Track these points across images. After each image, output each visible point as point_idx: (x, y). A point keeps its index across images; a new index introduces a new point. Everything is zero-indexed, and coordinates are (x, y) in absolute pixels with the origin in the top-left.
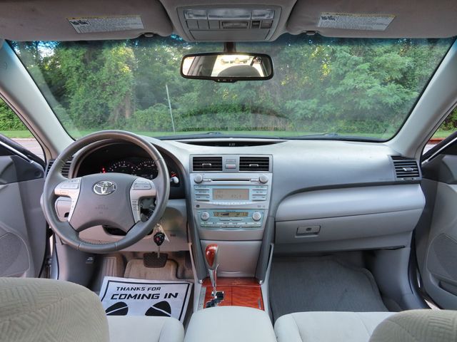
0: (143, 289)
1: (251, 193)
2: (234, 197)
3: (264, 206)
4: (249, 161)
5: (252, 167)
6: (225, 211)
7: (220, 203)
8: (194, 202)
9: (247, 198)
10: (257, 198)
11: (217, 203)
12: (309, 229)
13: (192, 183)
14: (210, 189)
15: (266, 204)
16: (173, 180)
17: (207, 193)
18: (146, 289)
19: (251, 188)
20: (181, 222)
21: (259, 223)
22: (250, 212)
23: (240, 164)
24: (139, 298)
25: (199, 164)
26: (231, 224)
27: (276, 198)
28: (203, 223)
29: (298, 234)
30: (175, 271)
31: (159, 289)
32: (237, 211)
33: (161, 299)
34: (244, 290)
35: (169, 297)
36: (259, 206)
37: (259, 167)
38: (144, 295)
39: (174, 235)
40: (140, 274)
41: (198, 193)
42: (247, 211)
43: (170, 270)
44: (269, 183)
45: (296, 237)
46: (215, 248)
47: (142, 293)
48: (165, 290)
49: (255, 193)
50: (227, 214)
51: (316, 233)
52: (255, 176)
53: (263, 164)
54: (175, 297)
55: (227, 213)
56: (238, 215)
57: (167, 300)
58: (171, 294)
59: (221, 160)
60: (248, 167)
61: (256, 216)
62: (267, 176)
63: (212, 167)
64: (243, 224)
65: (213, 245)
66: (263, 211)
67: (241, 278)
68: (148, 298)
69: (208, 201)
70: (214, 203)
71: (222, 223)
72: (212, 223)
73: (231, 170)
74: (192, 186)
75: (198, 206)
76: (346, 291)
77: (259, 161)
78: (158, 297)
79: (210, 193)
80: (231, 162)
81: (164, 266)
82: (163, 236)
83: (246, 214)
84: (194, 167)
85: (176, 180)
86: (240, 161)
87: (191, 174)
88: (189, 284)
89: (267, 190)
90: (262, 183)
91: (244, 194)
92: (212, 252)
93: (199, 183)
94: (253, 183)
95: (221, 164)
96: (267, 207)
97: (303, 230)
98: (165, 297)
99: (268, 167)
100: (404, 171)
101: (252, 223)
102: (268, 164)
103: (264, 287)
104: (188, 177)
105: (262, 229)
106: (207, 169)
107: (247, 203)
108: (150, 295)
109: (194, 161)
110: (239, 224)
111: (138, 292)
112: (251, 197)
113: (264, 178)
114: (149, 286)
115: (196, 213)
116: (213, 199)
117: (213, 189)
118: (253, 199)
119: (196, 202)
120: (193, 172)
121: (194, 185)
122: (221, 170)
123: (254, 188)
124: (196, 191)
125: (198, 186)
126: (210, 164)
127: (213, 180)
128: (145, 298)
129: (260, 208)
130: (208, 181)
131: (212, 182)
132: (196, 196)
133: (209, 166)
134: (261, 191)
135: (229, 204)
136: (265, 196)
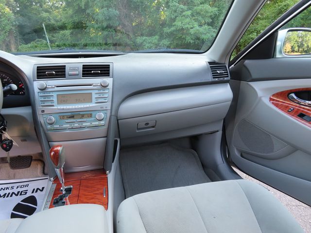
0: (12, 188)
1: (94, 96)
2: (78, 101)
3: (106, 107)
4: (92, 68)
5: (94, 74)
6: (70, 114)
7: (65, 107)
8: (39, 108)
9: (90, 101)
10: (100, 100)
11: (62, 107)
12: (147, 124)
13: (36, 90)
14: (55, 94)
15: (108, 105)
16: (10, 87)
17: (51, 99)
18: (15, 188)
19: (93, 92)
20: (29, 127)
21: (102, 123)
22: (93, 113)
23: (83, 71)
24: (7, 197)
26: (76, 125)
27: (117, 99)
28: (49, 127)
29: (138, 129)
30: (42, 169)
31: (27, 186)
32: (81, 113)
33: (29, 194)
34: (92, 182)
35: (36, 192)
36: (102, 108)
37: (101, 73)
38: (13, 193)
39: (25, 140)
40: (9, 176)
41: (43, 99)
42: (91, 112)
43: (37, 168)
44: (110, 87)
45: (137, 131)
46: (59, 148)
47: (11, 191)
48: (33, 185)
49: (97, 96)
50: (72, 117)
51: (153, 127)
52: (97, 81)
53: (104, 71)
54: (42, 191)
55: (72, 115)
56: (83, 116)
57: (34, 194)
58: (38, 189)
59: (65, 68)
60: (91, 74)
61: (100, 116)
62: (108, 80)
63: (56, 75)
64: (88, 124)
65: (58, 146)
66: (106, 111)
67: (92, 171)
68: (17, 195)
69: (53, 106)
70: (59, 107)
71: (68, 126)
72: (58, 126)
74: (36, 93)
75: (43, 111)
76: (179, 167)
77: (101, 68)
78: (26, 193)
79: (55, 99)
80: (74, 69)
81: (29, 166)
82: (11, 142)
83: (91, 116)
84: (38, 76)
85: (14, 87)
86: (83, 68)
87: (35, 82)
89: (108, 93)
90: (104, 87)
91: (88, 98)
92: (57, 152)
93: (43, 90)
94: (96, 88)
95: (65, 72)
96: (109, 108)
97: (142, 125)
98: (33, 192)
99: (109, 73)
100: (217, 73)
101: (97, 123)
102: (109, 71)
103: (111, 177)
104: (32, 85)
105: (106, 127)
106: (51, 76)
107: (91, 105)
108: (18, 192)
109: (37, 70)
110: (84, 124)
111: (7, 192)
112: (94, 100)
113: (104, 82)
114: (18, 184)
115: (41, 119)
116: (58, 104)
117: (57, 95)
118: (96, 101)
119: (41, 107)
120: (37, 80)
121: (38, 92)
122: (65, 77)
123: (97, 92)
124: (40, 98)
125: (42, 93)
126: (54, 72)
127: (57, 87)
128: (14, 195)
129: (102, 109)
130: (52, 88)
131: (56, 88)
132: (41, 102)
133: (53, 73)
134: (103, 94)
135: (74, 107)
136: (107, 98)
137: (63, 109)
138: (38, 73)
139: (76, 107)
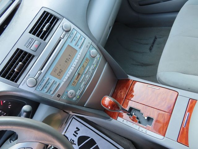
1: (73, 45)
3: (89, 43)
4: (39, 27)
5: (47, 30)
7: (68, 75)
8: (52, 97)
10: (80, 43)
11: (66, 78)
13: (32, 90)
14: (48, 76)
15: (88, 40)
16: (25, 111)
17: (51, 82)
20: (60, 116)
23: (38, 36)
25: (11, 74)
26: (87, 76)
28: (74, 99)
33: (76, 140)
35: (77, 134)
36: (87, 46)
41: (46, 90)
42: (85, 58)
44: (73, 26)
48: (70, 134)
50: (79, 75)
52: (57, 32)
53: (49, 18)
54: (79, 130)
56: (84, 67)
57: (78, 136)
58: (75, 132)
59: (22, 51)
61: (93, 53)
62: (64, 23)
63: (24, 63)
66: (91, 46)
69: (59, 84)
70: (65, 80)
71: (83, 83)
72: (79, 91)
73: (39, 48)
75: (59, 96)
77: (45, 19)
79: (53, 79)
80: (30, 43)
83: (87, 60)
84: (12, 80)
85: (26, 108)
86: (34, 34)
87: (21, 87)
88: (73, 118)
89: (78, 33)
93: (35, 84)
95: (26, 53)
98: (76, 136)
99: (55, 18)
101: (95, 60)
102: (51, 15)
104: (22, 91)
105: (102, 56)
106: (22, 69)
107: (80, 53)
110: (91, 70)
112: (77, 48)
116: (60, 79)
117: (50, 74)
118: (79, 47)
119: (53, 95)
120: (18, 83)
121: (35, 89)
122: (34, 56)
123: (69, 40)
124: (42, 91)
125: (39, 87)
126: (21, 63)
127: (42, 69)
129: (89, 47)
130: (40, 74)
131: (42, 71)
133: (21, 65)
134: (75, 37)
135: (73, 68)
136: (82, 37)
137: (69, 77)
139: (74, 66)
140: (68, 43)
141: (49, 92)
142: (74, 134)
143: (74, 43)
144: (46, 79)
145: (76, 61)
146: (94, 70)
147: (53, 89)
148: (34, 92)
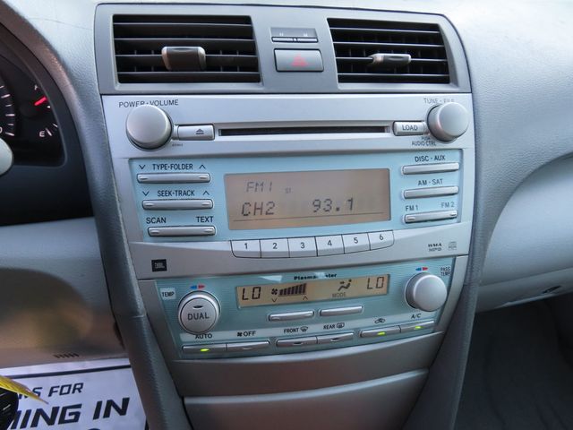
0: (37, 393)
1: (399, 186)
3: (453, 245)
5: (386, 67)
7: (267, 247)
8: (138, 245)
11: (253, 247)
13: (121, 150)
14: (214, 173)
15: (458, 235)
17: (199, 198)
21: (428, 316)
23: (339, 51)
24: (24, 426)
26: (315, 330)
28: (191, 338)
31: (78, 388)
32: (341, 273)
35: (107, 415)
36: (434, 248)
37: (414, 67)
38: (40, 412)
41: (153, 199)
42: (383, 271)
47: (33, 405)
48: (95, 389)
50: (297, 291)
54: (122, 412)
56: (344, 286)
57: (101, 425)
58: (111, 403)
59: (249, 33)
62: (453, 103)
63: (210, 65)
64: (366, 323)
66: (447, 265)
68: (50, 421)
69: (207, 236)
70: (239, 247)
71: (275, 333)
72: (230, 336)
73: (299, 77)
74: (120, 165)
75: (159, 265)
77: (410, 38)
78: (77, 416)
79: (216, 197)
80: (296, 40)
83: (379, 283)
84: (122, 65)
86: (336, 36)
87: (110, 103)
89: (460, 172)
90: (437, 134)
93: (154, 146)
94: (406, 143)
95: (252, 49)
96: (463, 247)
98: (96, 416)
101: (403, 319)
102: (447, 54)
104: (97, 116)
106: (185, 72)
108: (55, 411)
109: (118, 32)
110: (352, 326)
112: (399, 208)
116: (232, 228)
117: (227, 176)
119: (149, 243)
120: (120, 87)
121: (131, 160)
122: (257, 79)
123: (408, 162)
124: (140, 189)
125: (149, 164)
126: (201, 50)
127: (225, 132)
128: (41, 420)
129: (437, 253)
130: (201, 137)
131: (219, 138)
132: (144, 215)
133: (196, 55)
134: (437, 176)
135: (310, 245)
136: (455, 199)
137: (261, 255)
138: (119, 48)
139: (323, 244)
140: (396, 165)
141: (151, 215)
142: (99, 404)
143: (412, 185)
144: (196, 173)
145: (349, 242)
146: (361, 338)
147: (175, 224)
148: (116, 163)
